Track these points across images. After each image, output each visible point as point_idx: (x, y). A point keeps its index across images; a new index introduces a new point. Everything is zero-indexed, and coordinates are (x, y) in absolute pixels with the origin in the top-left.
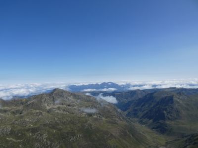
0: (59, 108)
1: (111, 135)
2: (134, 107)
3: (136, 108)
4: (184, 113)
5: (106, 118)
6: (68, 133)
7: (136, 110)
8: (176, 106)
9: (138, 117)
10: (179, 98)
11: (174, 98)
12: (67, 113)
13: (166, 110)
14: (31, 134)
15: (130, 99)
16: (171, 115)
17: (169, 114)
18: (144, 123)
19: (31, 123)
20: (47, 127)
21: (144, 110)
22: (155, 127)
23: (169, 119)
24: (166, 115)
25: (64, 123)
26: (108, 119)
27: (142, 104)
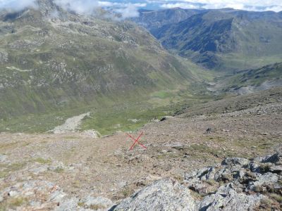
0: (71, 26)
1: (151, 67)
2: (172, 34)
3: (174, 35)
4: (241, 44)
5: (141, 45)
6: (94, 62)
7: (175, 38)
8: (233, 34)
9: (177, 48)
10: (239, 24)
11: (233, 23)
12: (86, 34)
13: (218, 39)
14: (41, 62)
15: (165, 22)
16: (223, 46)
17: (222, 45)
18: (186, 56)
19: (34, 46)
20: (63, 53)
21: (186, 39)
22: (201, 61)
23: (220, 50)
24: (218, 46)
25: (85, 49)
26: (143, 47)
27: (185, 30)
